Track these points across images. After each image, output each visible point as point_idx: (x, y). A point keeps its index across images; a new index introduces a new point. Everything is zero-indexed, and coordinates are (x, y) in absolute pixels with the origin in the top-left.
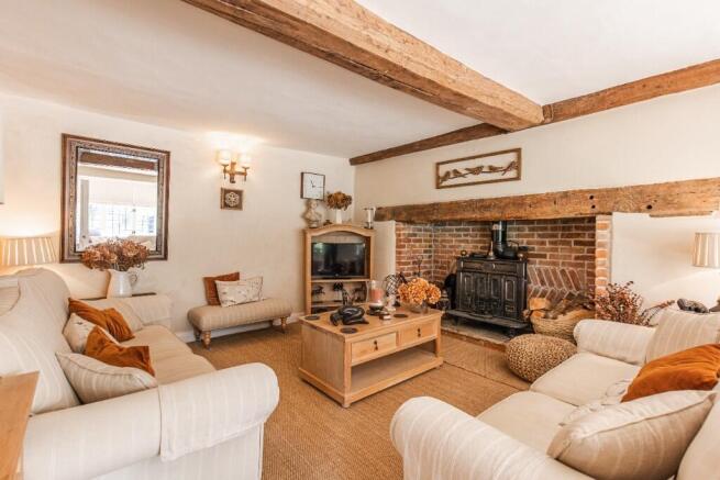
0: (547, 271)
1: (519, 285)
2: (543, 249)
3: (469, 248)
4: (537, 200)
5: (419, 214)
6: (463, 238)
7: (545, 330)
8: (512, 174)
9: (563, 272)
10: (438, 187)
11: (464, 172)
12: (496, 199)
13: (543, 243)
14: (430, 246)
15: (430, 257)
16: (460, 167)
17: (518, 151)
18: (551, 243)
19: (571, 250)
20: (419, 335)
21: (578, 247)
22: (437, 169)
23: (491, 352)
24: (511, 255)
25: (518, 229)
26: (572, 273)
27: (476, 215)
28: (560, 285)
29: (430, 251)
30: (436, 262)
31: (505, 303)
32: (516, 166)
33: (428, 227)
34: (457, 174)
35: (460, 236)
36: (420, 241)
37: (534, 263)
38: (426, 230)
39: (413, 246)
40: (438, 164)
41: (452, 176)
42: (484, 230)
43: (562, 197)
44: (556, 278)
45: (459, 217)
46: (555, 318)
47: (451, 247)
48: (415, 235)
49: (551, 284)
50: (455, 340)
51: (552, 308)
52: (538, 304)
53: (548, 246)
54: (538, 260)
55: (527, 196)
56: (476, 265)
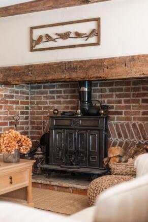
0: (122, 125)
1: (100, 137)
2: (120, 107)
3: (61, 108)
4: (112, 63)
5: (15, 75)
6: (56, 99)
7: (119, 172)
8: (93, 40)
9: (134, 125)
10: (32, 49)
11: (54, 37)
12: (81, 61)
13: (120, 102)
14: (27, 108)
15: (27, 118)
16: (51, 31)
17: (98, 20)
18: (126, 102)
19: (140, 107)
20: (11, 183)
21: (145, 104)
22: (31, 33)
23: (78, 196)
24: (94, 111)
25: (101, 91)
26: (140, 125)
27: (65, 76)
28: (132, 137)
29: (27, 113)
30: (32, 123)
31: (90, 154)
32: (96, 33)
33: (25, 90)
34: (49, 38)
35: (53, 98)
36: (17, 102)
37: (113, 119)
38: (23, 93)
39: (11, 108)
40: (32, 28)
41: (44, 40)
42: (73, 92)
43: (130, 61)
44: (129, 131)
45: (50, 77)
46: (126, 161)
47: (46, 108)
48: (12, 97)
49: (126, 137)
50: (48, 191)
51: (125, 154)
52: (114, 152)
53: (123, 104)
54: (116, 116)
55: (105, 59)
56: (67, 122)
